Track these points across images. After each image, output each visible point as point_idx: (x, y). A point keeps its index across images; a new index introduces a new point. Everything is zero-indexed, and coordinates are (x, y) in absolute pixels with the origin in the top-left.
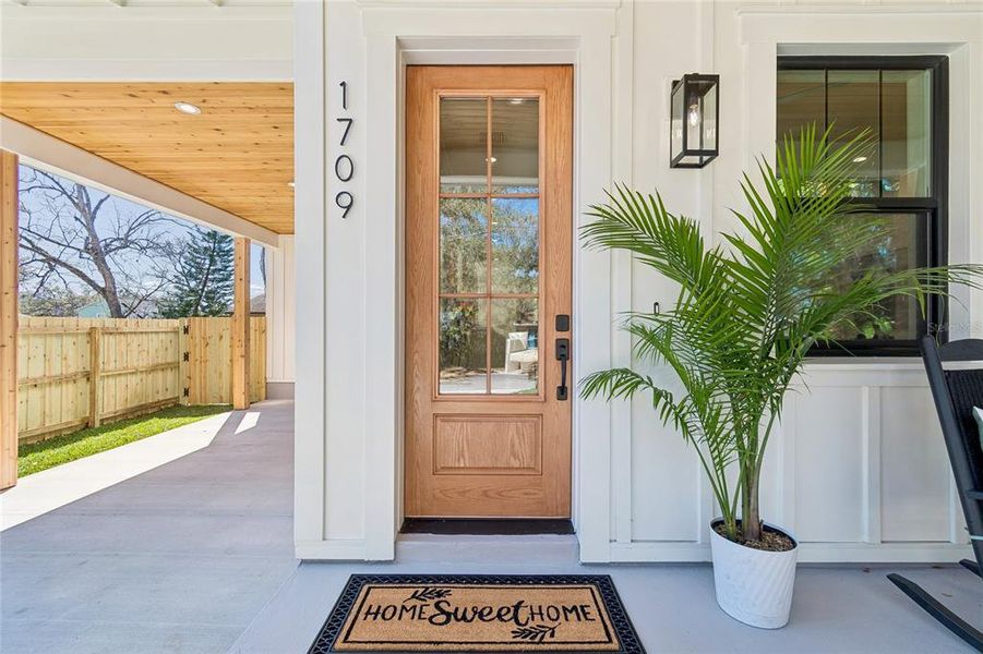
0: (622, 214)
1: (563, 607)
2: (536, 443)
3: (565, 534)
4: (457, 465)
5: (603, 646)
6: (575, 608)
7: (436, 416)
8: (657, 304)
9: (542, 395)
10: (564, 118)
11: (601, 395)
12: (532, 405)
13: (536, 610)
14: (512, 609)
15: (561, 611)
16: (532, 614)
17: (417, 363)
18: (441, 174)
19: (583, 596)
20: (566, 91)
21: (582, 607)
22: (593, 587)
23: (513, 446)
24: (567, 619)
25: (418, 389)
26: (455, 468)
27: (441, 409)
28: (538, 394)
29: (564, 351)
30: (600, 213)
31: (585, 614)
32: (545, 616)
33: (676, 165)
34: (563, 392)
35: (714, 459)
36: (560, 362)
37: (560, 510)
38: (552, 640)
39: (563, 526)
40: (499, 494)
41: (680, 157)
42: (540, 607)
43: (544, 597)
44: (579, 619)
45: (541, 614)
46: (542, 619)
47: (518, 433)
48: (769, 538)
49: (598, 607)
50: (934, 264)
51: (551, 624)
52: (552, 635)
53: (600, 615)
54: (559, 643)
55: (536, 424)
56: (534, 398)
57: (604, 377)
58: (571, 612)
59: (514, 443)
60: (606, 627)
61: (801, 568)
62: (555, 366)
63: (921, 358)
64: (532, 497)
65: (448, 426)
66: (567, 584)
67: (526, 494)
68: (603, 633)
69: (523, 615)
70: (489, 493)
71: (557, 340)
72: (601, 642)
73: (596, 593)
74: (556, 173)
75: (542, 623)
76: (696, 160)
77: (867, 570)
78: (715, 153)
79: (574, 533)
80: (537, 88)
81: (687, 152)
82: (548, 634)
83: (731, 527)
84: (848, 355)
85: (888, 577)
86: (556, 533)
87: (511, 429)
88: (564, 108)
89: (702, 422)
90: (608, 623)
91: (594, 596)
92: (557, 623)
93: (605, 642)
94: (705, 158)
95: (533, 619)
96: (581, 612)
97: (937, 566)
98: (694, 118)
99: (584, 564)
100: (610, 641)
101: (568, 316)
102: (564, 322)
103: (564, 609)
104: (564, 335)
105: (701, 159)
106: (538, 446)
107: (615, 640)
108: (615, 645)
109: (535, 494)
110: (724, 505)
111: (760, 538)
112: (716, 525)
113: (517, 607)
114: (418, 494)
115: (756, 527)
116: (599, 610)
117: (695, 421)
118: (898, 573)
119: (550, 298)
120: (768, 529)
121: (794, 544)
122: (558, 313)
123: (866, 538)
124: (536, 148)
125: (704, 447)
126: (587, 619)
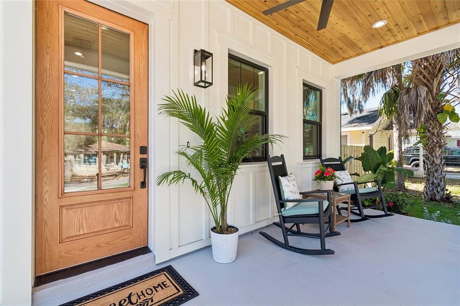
0: (178, 101)
1: (153, 287)
2: (129, 212)
3: (147, 253)
4: (78, 234)
5: (177, 295)
6: (159, 285)
7: (61, 207)
8: (188, 142)
9: (132, 187)
10: (144, 50)
11: (165, 184)
12: (127, 192)
13: (140, 294)
14: (127, 299)
15: (153, 289)
16: (139, 296)
17: (46, 174)
18: (65, 60)
19: (162, 278)
20: (145, 36)
21: (162, 283)
22: (165, 273)
23: (115, 216)
24: (157, 291)
25: (47, 191)
26: (77, 236)
27: (65, 202)
28: (130, 187)
29: (144, 164)
30: (169, 100)
31: (165, 286)
32: (146, 295)
33: (196, 84)
34: (144, 184)
35: (213, 204)
36: (143, 169)
37: (142, 243)
38: (153, 303)
39: (145, 250)
40: (107, 243)
41: (199, 82)
42: (142, 292)
43: (142, 286)
44: (163, 289)
45: (143, 295)
46: (145, 297)
47: (118, 208)
48: (230, 229)
49: (169, 280)
50: (266, 133)
51: (150, 297)
52: (152, 301)
53: (172, 283)
54: (156, 303)
55: (129, 202)
56: (129, 189)
57: (166, 176)
58: (158, 287)
59: (117, 214)
60: (175, 287)
61: (240, 236)
62: (140, 172)
63: (267, 162)
64: (128, 240)
65: (71, 212)
66: (152, 276)
67: (123, 240)
68: (175, 289)
69: (134, 299)
70: (101, 245)
71: (140, 159)
72: (175, 294)
73: (167, 274)
74: (139, 75)
75: (145, 298)
76: (203, 84)
77: (252, 233)
78: (211, 84)
79: (151, 252)
80: (129, 29)
81: (201, 81)
82: (150, 302)
83: (219, 229)
84: (251, 162)
85: (259, 233)
86: (142, 254)
87: (115, 207)
88: (143, 44)
89: (209, 190)
90: (176, 285)
91: (166, 276)
92: (152, 295)
93: (177, 293)
94: (207, 85)
95: (140, 299)
96: (163, 285)
97: (267, 227)
98: (203, 67)
99: (157, 265)
100: (179, 291)
101: (146, 147)
102: (144, 150)
103: (154, 287)
104: (144, 156)
105: (205, 85)
106: (130, 214)
107: (181, 290)
108: (182, 292)
109: (129, 238)
110: (216, 222)
111: (227, 230)
112: (213, 229)
113: (129, 297)
114: (47, 258)
115: (226, 227)
116: (171, 281)
117: (206, 190)
118: (262, 231)
119: (137, 137)
120: (229, 227)
121: (237, 230)
122: (141, 145)
123: (252, 223)
124: (128, 61)
125: (209, 200)
126: (166, 287)
